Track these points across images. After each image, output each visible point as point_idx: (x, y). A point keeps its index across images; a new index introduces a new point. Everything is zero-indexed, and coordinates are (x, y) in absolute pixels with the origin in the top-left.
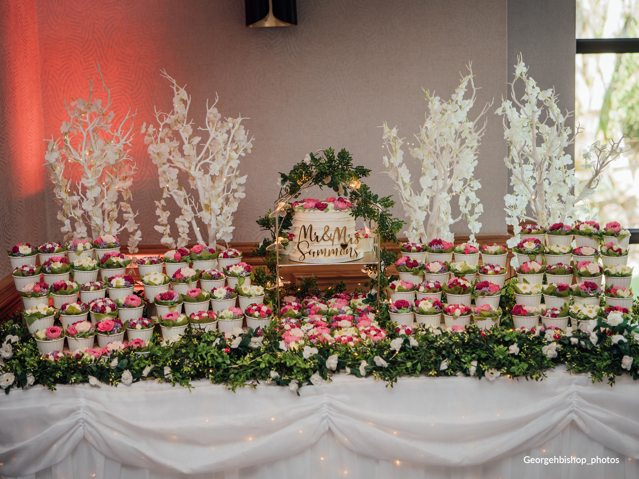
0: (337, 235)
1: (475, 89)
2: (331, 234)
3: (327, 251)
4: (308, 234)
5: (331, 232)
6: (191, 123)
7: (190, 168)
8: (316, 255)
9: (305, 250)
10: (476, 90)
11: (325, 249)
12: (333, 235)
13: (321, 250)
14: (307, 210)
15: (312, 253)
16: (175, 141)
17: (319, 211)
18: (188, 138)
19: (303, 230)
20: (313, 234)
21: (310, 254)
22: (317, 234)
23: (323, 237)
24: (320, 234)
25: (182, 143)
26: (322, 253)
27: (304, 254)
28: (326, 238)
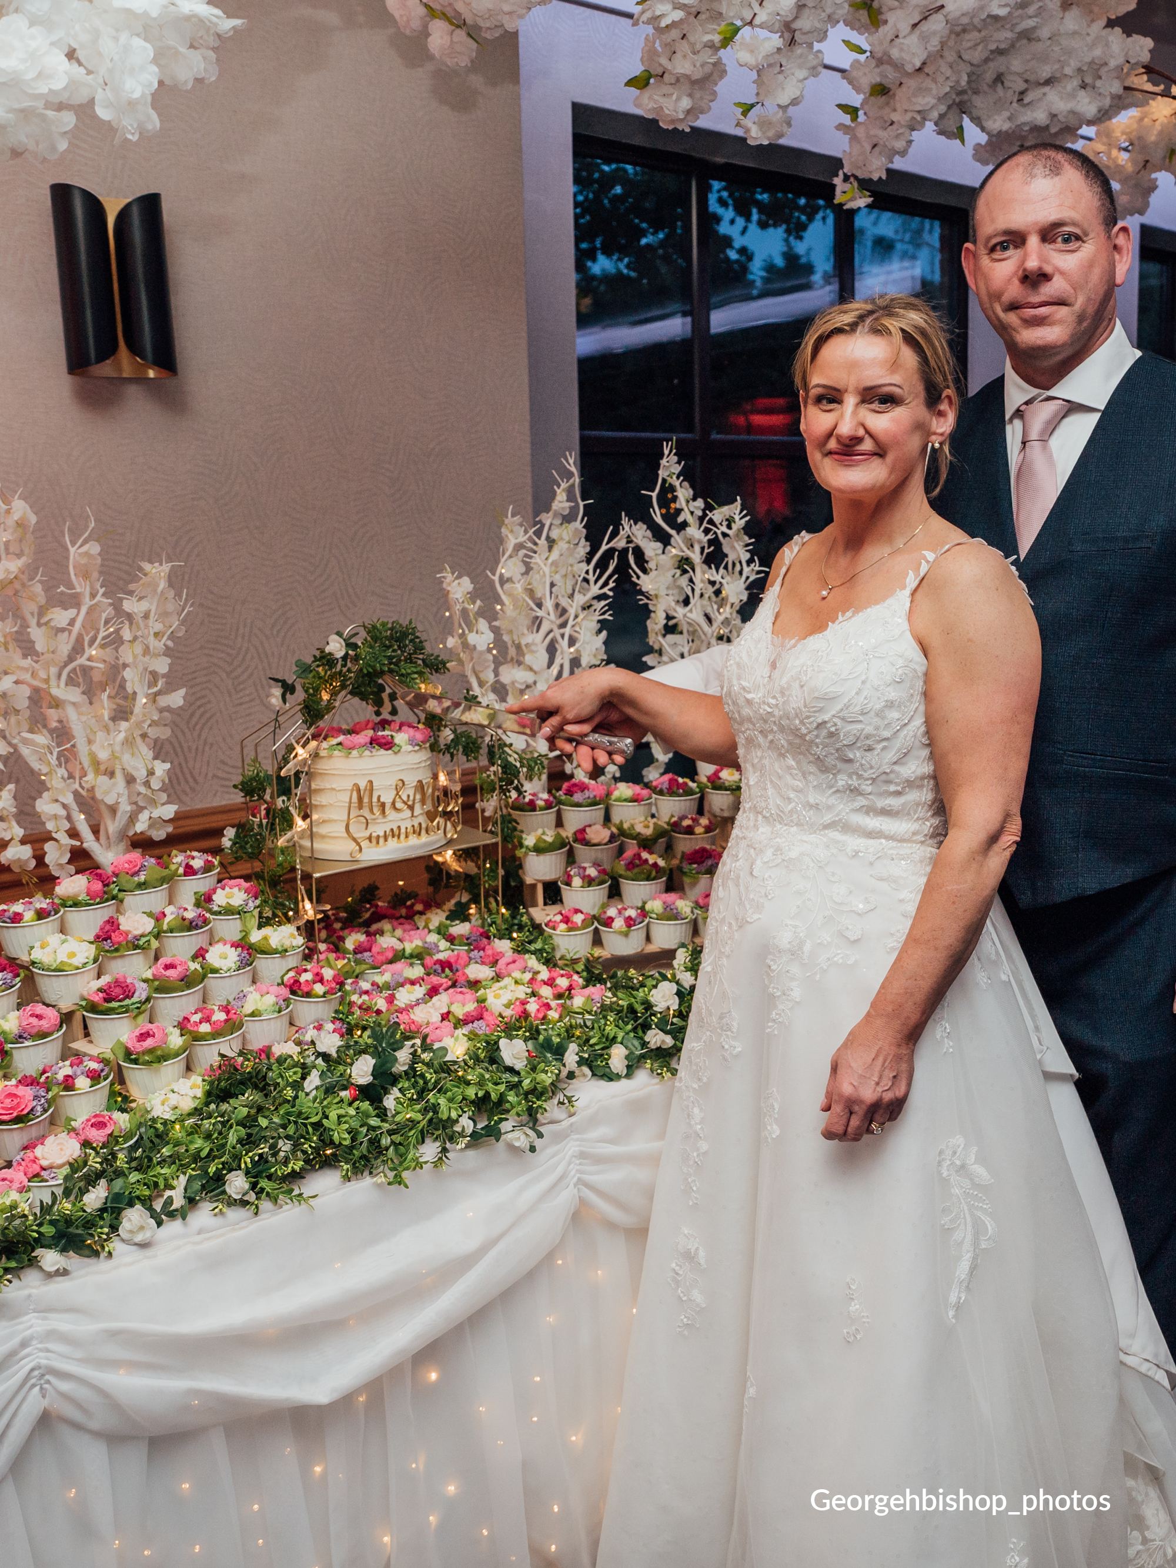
0: (418, 797)
1: (581, 504)
2: (409, 796)
3: (403, 830)
4: (366, 800)
5: (408, 792)
6: (38, 577)
7: (47, 681)
8: (381, 840)
9: (359, 832)
10: (585, 506)
11: (399, 827)
12: (411, 798)
13: (392, 830)
14: (355, 753)
15: (374, 841)
16: (10, 620)
17: (382, 752)
18: (36, 611)
19: (355, 794)
20: (375, 799)
21: (370, 841)
22: (382, 800)
23: (393, 803)
24: (387, 798)
25: (25, 626)
26: (393, 836)
27: (358, 844)
28: (399, 805)
